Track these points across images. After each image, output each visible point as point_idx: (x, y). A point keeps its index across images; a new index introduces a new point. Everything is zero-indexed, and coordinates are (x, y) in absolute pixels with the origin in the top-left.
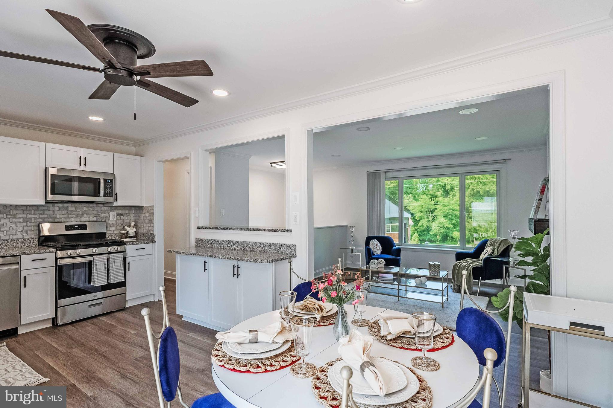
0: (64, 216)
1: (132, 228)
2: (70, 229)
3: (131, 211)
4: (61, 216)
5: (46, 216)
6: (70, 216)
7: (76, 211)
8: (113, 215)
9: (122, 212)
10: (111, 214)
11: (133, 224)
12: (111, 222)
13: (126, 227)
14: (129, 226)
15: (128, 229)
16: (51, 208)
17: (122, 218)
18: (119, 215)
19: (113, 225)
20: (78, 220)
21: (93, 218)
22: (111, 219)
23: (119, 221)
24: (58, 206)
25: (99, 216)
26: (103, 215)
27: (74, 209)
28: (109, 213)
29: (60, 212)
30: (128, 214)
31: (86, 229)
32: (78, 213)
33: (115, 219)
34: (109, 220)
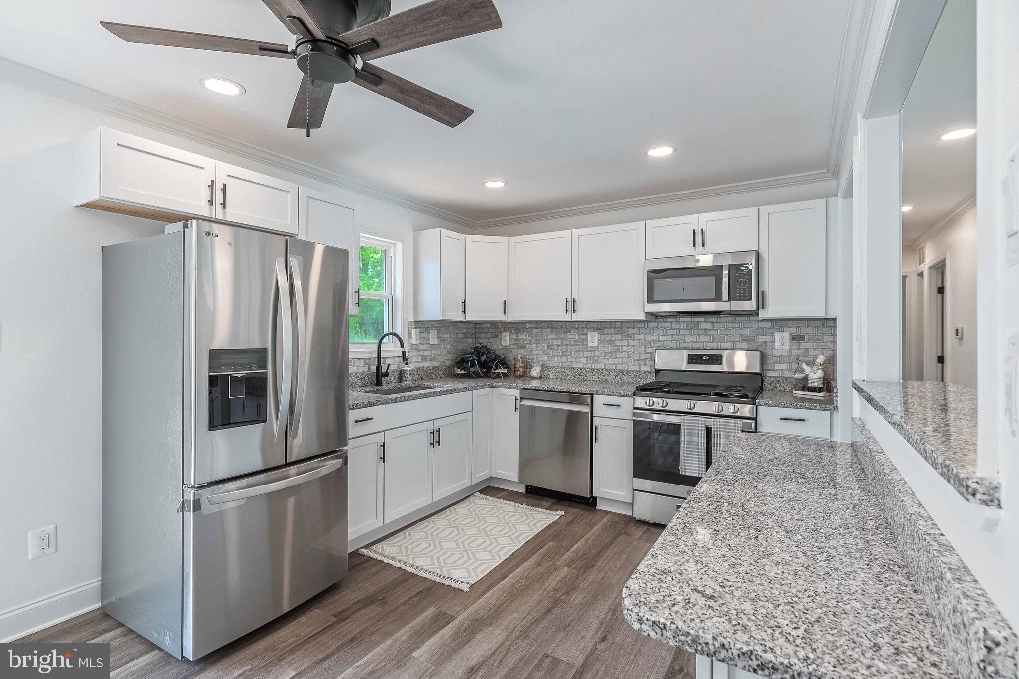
0: (694, 339)
1: (815, 368)
2: (694, 361)
3: (826, 330)
4: (689, 339)
5: (667, 338)
6: (702, 338)
7: (712, 329)
8: (782, 338)
9: (803, 331)
10: (777, 336)
11: (821, 359)
12: (778, 353)
13: (804, 366)
14: (812, 363)
15: (807, 369)
16: (676, 326)
17: (804, 345)
18: (796, 338)
19: (781, 359)
20: (715, 345)
21: (741, 343)
22: (777, 345)
23: (795, 352)
24: (684, 322)
25: (753, 340)
26: (761, 339)
27: (708, 326)
28: (773, 334)
29: (686, 332)
30: (817, 337)
31: (721, 363)
32: (715, 333)
33: (787, 347)
34: (773, 348)
